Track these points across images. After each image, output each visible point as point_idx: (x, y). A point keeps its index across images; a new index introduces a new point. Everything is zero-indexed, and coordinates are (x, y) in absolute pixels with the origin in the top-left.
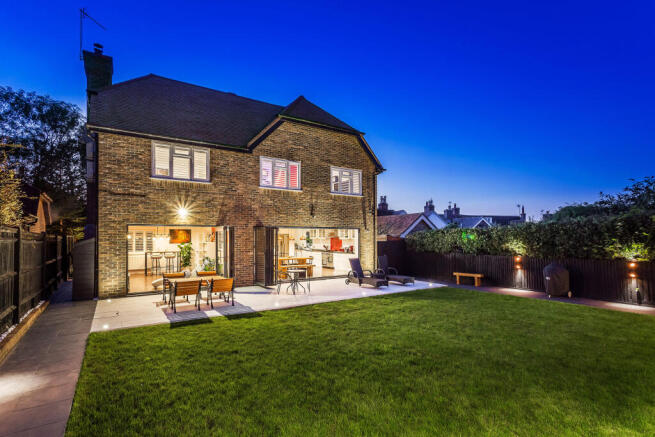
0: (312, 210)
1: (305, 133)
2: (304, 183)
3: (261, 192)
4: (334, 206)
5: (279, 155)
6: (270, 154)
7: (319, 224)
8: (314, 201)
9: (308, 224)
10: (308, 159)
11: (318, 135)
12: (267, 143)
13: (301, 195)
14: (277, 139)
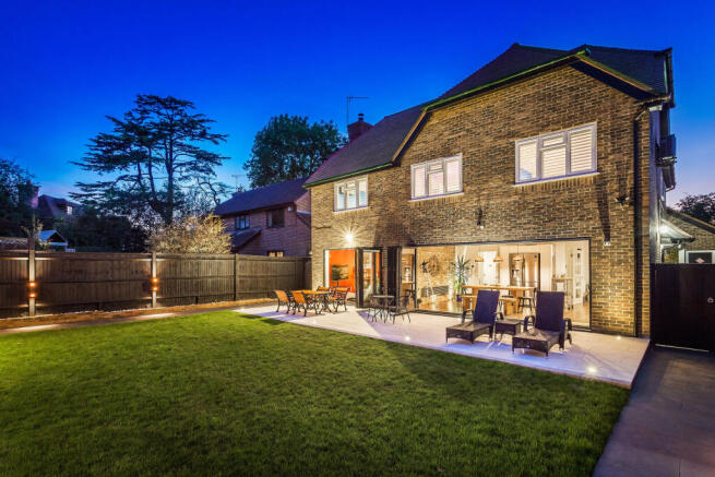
0: (480, 217)
1: (468, 110)
2: (466, 181)
3: (412, 206)
4: (522, 206)
5: (433, 156)
6: (421, 158)
7: (493, 237)
8: (483, 203)
9: (475, 238)
10: (472, 146)
11: (489, 103)
12: (417, 147)
13: (461, 198)
14: (430, 137)
